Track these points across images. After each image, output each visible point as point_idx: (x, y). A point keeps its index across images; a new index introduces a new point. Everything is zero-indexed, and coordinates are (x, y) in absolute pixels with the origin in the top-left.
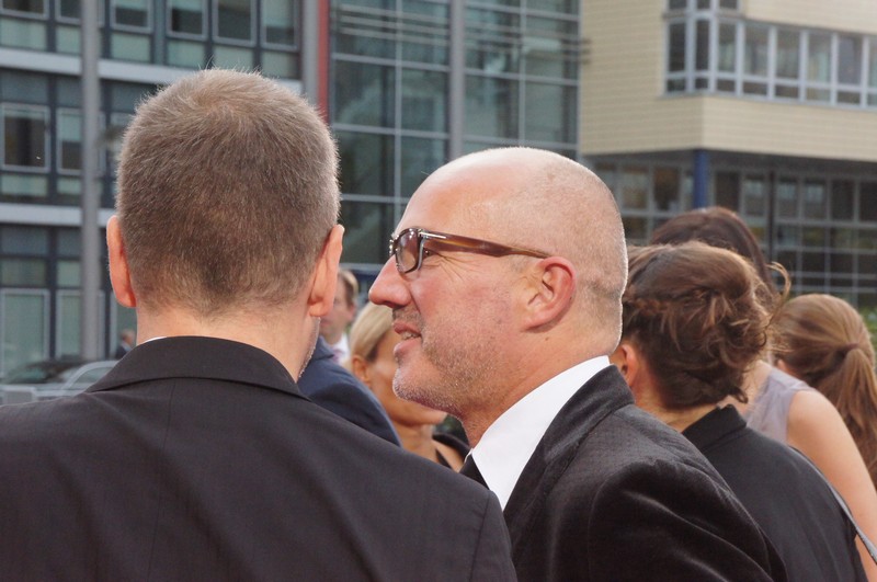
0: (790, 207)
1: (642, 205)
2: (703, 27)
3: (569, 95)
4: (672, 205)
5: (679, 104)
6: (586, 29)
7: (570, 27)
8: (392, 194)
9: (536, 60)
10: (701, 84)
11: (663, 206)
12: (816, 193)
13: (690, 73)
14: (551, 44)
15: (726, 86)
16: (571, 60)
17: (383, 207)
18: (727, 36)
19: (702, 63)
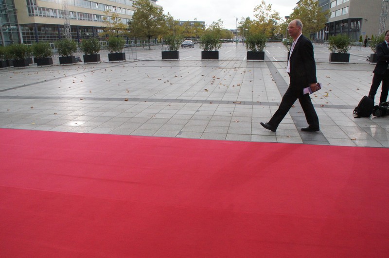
0: (48, 31)
1: (28, 31)
2: (32, 7)
3: (16, 17)
5: (31, 18)
6: (16, 8)
7: (14, 7)
9: (9, 11)
10: (33, 15)
11: (31, 31)
12: (50, 29)
13: (32, 14)
14: (12, 10)
15: (37, 15)
16: (15, 12)
18: (36, 9)
19: (33, 12)
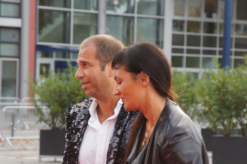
4: (214, 15)
8: (70, 7)
17: (65, 13)
